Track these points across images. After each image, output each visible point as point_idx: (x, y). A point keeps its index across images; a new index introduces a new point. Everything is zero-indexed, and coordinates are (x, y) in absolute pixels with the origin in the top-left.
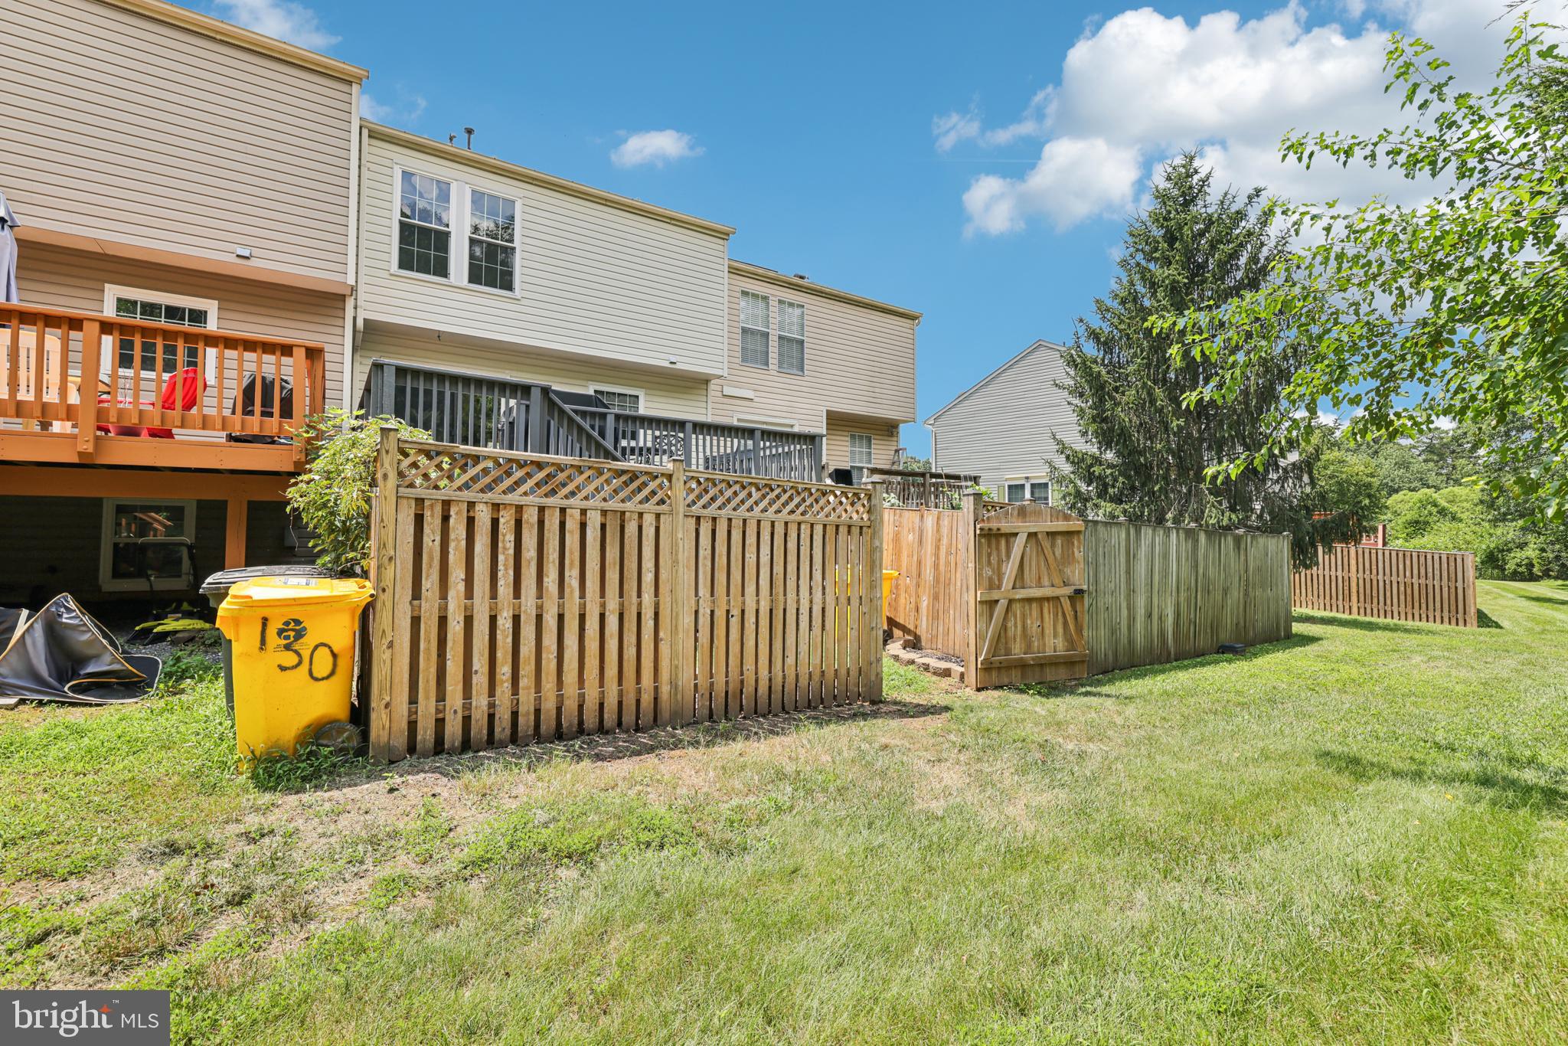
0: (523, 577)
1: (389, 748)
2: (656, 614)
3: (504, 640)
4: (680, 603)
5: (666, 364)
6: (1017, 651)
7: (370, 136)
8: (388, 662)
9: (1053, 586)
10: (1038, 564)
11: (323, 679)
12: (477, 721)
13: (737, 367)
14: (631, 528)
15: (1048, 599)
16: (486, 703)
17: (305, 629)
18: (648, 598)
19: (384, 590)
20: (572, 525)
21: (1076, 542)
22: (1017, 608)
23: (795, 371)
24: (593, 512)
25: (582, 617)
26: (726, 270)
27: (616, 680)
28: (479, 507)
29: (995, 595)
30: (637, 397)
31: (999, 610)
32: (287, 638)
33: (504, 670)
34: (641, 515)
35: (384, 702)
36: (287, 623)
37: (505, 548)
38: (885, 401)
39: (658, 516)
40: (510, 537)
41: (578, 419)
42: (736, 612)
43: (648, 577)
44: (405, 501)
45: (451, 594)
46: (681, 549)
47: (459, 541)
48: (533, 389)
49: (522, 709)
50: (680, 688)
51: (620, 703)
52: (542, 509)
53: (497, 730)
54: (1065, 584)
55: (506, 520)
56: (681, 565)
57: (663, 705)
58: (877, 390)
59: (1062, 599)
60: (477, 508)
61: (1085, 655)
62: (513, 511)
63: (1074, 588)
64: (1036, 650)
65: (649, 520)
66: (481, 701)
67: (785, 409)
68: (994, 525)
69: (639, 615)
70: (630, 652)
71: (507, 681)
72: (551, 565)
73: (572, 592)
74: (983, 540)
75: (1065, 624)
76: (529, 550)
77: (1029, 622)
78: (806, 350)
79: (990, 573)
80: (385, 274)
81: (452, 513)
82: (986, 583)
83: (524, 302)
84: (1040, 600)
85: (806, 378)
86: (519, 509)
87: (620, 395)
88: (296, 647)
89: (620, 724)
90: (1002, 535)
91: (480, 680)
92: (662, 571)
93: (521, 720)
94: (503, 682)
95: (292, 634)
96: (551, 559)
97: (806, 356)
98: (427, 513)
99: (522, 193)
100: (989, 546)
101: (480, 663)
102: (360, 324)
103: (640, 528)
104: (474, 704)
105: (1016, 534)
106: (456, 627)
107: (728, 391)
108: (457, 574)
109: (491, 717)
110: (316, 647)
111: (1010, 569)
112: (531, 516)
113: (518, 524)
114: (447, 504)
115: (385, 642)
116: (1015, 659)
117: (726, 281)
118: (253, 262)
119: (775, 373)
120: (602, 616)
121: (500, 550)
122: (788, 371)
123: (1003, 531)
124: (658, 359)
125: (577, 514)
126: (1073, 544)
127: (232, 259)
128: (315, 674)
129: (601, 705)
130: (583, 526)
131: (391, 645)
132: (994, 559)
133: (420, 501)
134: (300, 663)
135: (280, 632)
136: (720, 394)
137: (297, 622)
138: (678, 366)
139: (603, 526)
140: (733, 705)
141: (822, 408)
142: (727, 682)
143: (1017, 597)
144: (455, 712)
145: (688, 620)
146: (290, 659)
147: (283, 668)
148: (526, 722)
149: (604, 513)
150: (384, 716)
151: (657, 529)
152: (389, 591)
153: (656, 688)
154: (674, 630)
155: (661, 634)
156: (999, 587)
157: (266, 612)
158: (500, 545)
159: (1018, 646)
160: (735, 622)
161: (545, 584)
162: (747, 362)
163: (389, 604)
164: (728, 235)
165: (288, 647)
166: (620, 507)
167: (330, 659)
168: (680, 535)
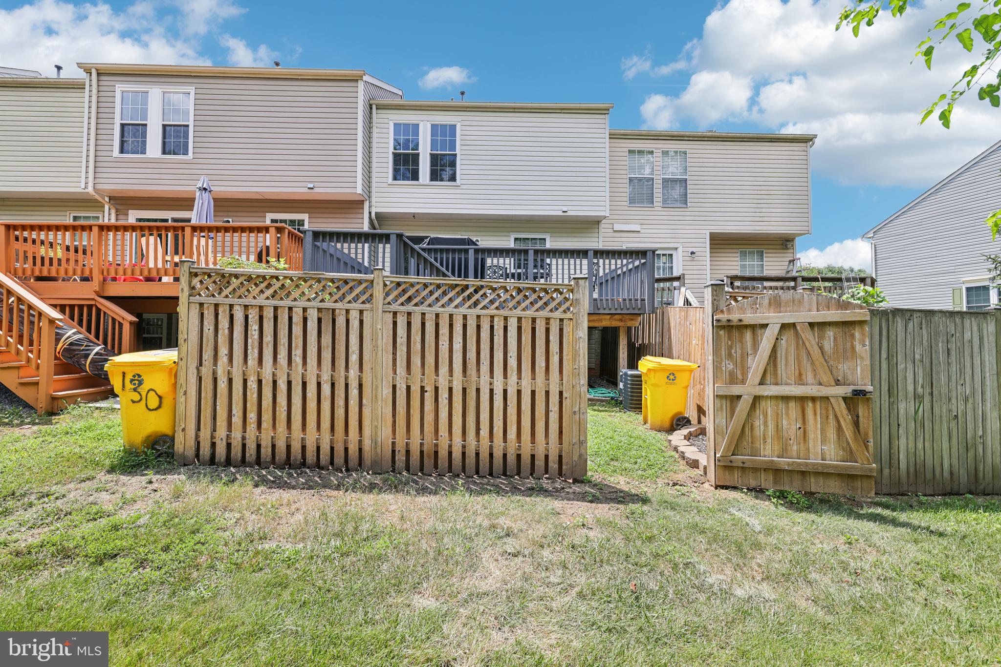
0: (264, 354)
1: (183, 456)
2: (361, 386)
3: (252, 396)
4: (379, 378)
5: (560, 213)
6: (768, 453)
7: (377, 109)
8: (184, 403)
9: (820, 384)
10: (798, 359)
11: (153, 410)
12: (235, 447)
13: (626, 208)
14: (341, 321)
15: (813, 399)
16: (241, 436)
17: (143, 380)
18: (353, 373)
19: (182, 359)
20: (297, 318)
21: (857, 335)
22: (769, 407)
23: (679, 205)
24: (311, 309)
25: (304, 384)
26: (608, 136)
27: (329, 430)
28: (236, 308)
29: (736, 390)
30: (545, 239)
31: (743, 406)
32: (135, 384)
33: (252, 416)
34: (347, 311)
35: (181, 428)
36: (134, 376)
37: (252, 335)
38: (773, 219)
39: (361, 312)
40: (256, 327)
41: (426, 255)
42: (429, 389)
43: (354, 358)
44: (193, 305)
45: (220, 363)
46: (380, 337)
47: (224, 330)
48: (391, 236)
49: (263, 444)
50: (379, 444)
51: (332, 448)
52: (276, 308)
53: (247, 455)
54: (838, 383)
55: (253, 315)
56: (380, 349)
57: (366, 454)
58: (764, 210)
59: (832, 400)
60: (235, 308)
61: (871, 470)
62: (258, 309)
63: (852, 388)
64: (795, 454)
65: (354, 316)
66: (237, 435)
67: (668, 236)
68: (735, 317)
69: (347, 385)
70: (340, 412)
71: (253, 423)
72: (282, 347)
73: (297, 366)
74: (722, 333)
75: (839, 428)
76: (267, 336)
77: (785, 422)
78: (688, 187)
79: (731, 367)
80: (385, 185)
81: (220, 312)
82: (725, 376)
83: (462, 187)
84: (802, 400)
85: (689, 209)
86: (261, 308)
87: (532, 239)
88: (139, 390)
89: (332, 463)
90: (746, 326)
91: (237, 420)
92: (365, 353)
93: (263, 450)
94: (250, 424)
95: (137, 382)
96: (282, 343)
97: (689, 191)
98: (206, 312)
99: (460, 119)
100: (730, 338)
101: (237, 410)
102: (373, 215)
103: (348, 321)
104: (233, 435)
105: (765, 326)
106: (222, 385)
107: (617, 227)
108: (223, 351)
109: (244, 446)
110: (149, 391)
111: (757, 363)
112: (269, 314)
113: (261, 318)
114: (216, 306)
115: (182, 391)
116: (765, 462)
117: (607, 145)
118: (316, 190)
119: (660, 209)
120: (319, 384)
121: (249, 336)
122: (675, 206)
123: (745, 322)
124: (555, 211)
125: (300, 311)
126: (853, 336)
127: (306, 190)
128: (149, 407)
129: (318, 448)
130: (305, 320)
131: (185, 393)
132: (737, 352)
133: (201, 305)
134: (141, 400)
135: (132, 381)
136: (611, 230)
137: (139, 376)
138: (569, 213)
139: (320, 320)
140: (428, 462)
141: (705, 232)
142: (422, 444)
143: (766, 394)
144: (222, 439)
145: (387, 392)
146: (136, 397)
147: (133, 402)
148: (266, 452)
149: (320, 310)
150: (181, 436)
151: (361, 322)
152: (184, 360)
153: (360, 442)
154: (375, 398)
155: (364, 401)
156: (743, 382)
157: (125, 369)
158: (249, 332)
159: (768, 447)
160: (429, 396)
161: (278, 360)
162: (635, 203)
163: (184, 368)
164: (608, 110)
165: (135, 390)
166: (332, 305)
167: (158, 399)
168: (379, 327)
